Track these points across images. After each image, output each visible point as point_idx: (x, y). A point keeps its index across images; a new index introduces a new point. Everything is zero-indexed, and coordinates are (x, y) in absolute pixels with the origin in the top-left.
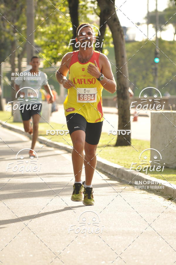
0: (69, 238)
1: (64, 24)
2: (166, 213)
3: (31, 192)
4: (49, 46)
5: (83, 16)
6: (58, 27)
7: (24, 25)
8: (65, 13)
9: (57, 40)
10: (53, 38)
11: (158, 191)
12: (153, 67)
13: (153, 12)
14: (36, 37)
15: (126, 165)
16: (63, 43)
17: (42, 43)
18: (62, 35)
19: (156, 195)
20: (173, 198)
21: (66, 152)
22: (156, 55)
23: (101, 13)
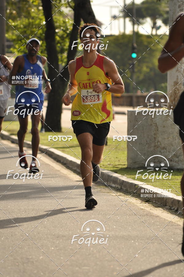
0: (42, 242)
1: (37, 17)
4: (21, 41)
6: (31, 20)
8: (37, 6)
9: (29, 35)
10: (25, 32)
12: (130, 62)
14: (7, 32)
15: (102, 165)
17: (14, 37)
18: (35, 30)
19: (133, 197)
22: (133, 50)
23: (75, 6)
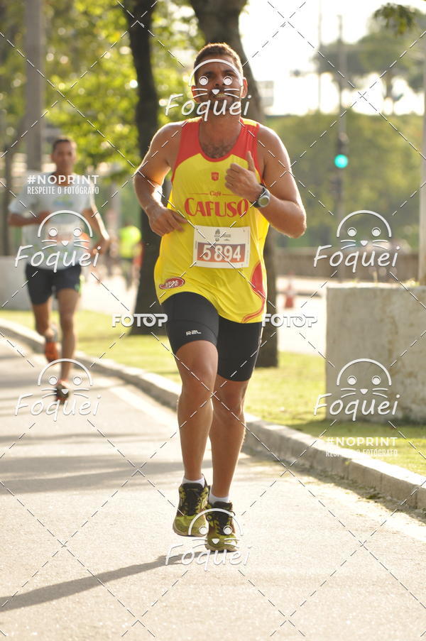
1: (116, 72)
2: (361, 530)
3: (36, 480)
4: (79, 124)
5: (162, 53)
6: (103, 79)
7: (19, 74)
8: (118, 46)
9: (98, 112)
10: (88, 105)
11: (343, 478)
12: (332, 177)
13: (331, 46)
14: (48, 104)
15: (266, 414)
16: (114, 119)
17: (64, 117)
18: (112, 100)
19: (340, 488)
20: (380, 495)
21: (120, 382)
22: (339, 148)
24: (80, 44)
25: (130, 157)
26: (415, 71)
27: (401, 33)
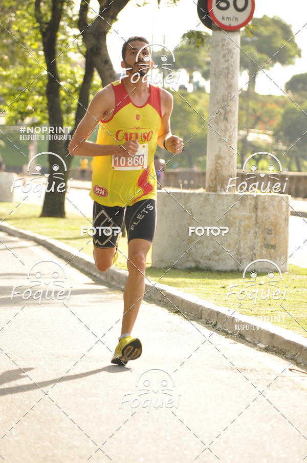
1: (35, 65)
6: (28, 69)
8: (37, 50)
10: (20, 84)
11: (160, 301)
16: (34, 92)
17: (5, 91)
19: (158, 307)
20: (181, 311)
21: (35, 244)
23: (87, 52)
24: (15, 49)
25: (43, 114)
26: (205, 68)
27: (198, 47)
